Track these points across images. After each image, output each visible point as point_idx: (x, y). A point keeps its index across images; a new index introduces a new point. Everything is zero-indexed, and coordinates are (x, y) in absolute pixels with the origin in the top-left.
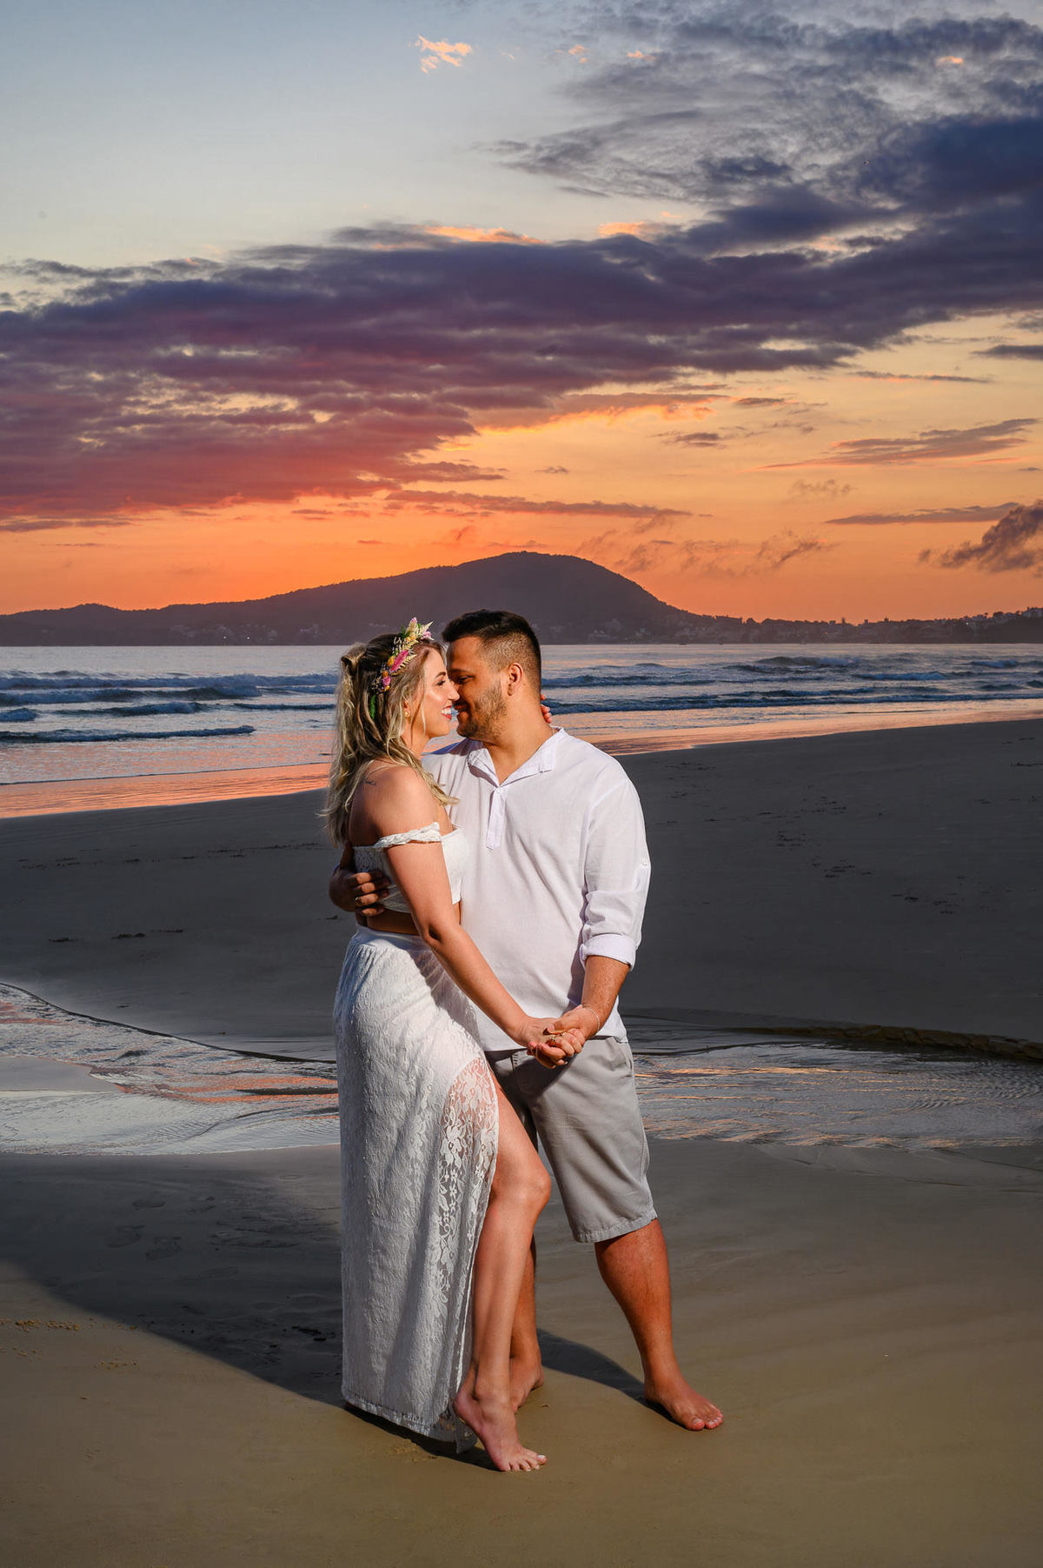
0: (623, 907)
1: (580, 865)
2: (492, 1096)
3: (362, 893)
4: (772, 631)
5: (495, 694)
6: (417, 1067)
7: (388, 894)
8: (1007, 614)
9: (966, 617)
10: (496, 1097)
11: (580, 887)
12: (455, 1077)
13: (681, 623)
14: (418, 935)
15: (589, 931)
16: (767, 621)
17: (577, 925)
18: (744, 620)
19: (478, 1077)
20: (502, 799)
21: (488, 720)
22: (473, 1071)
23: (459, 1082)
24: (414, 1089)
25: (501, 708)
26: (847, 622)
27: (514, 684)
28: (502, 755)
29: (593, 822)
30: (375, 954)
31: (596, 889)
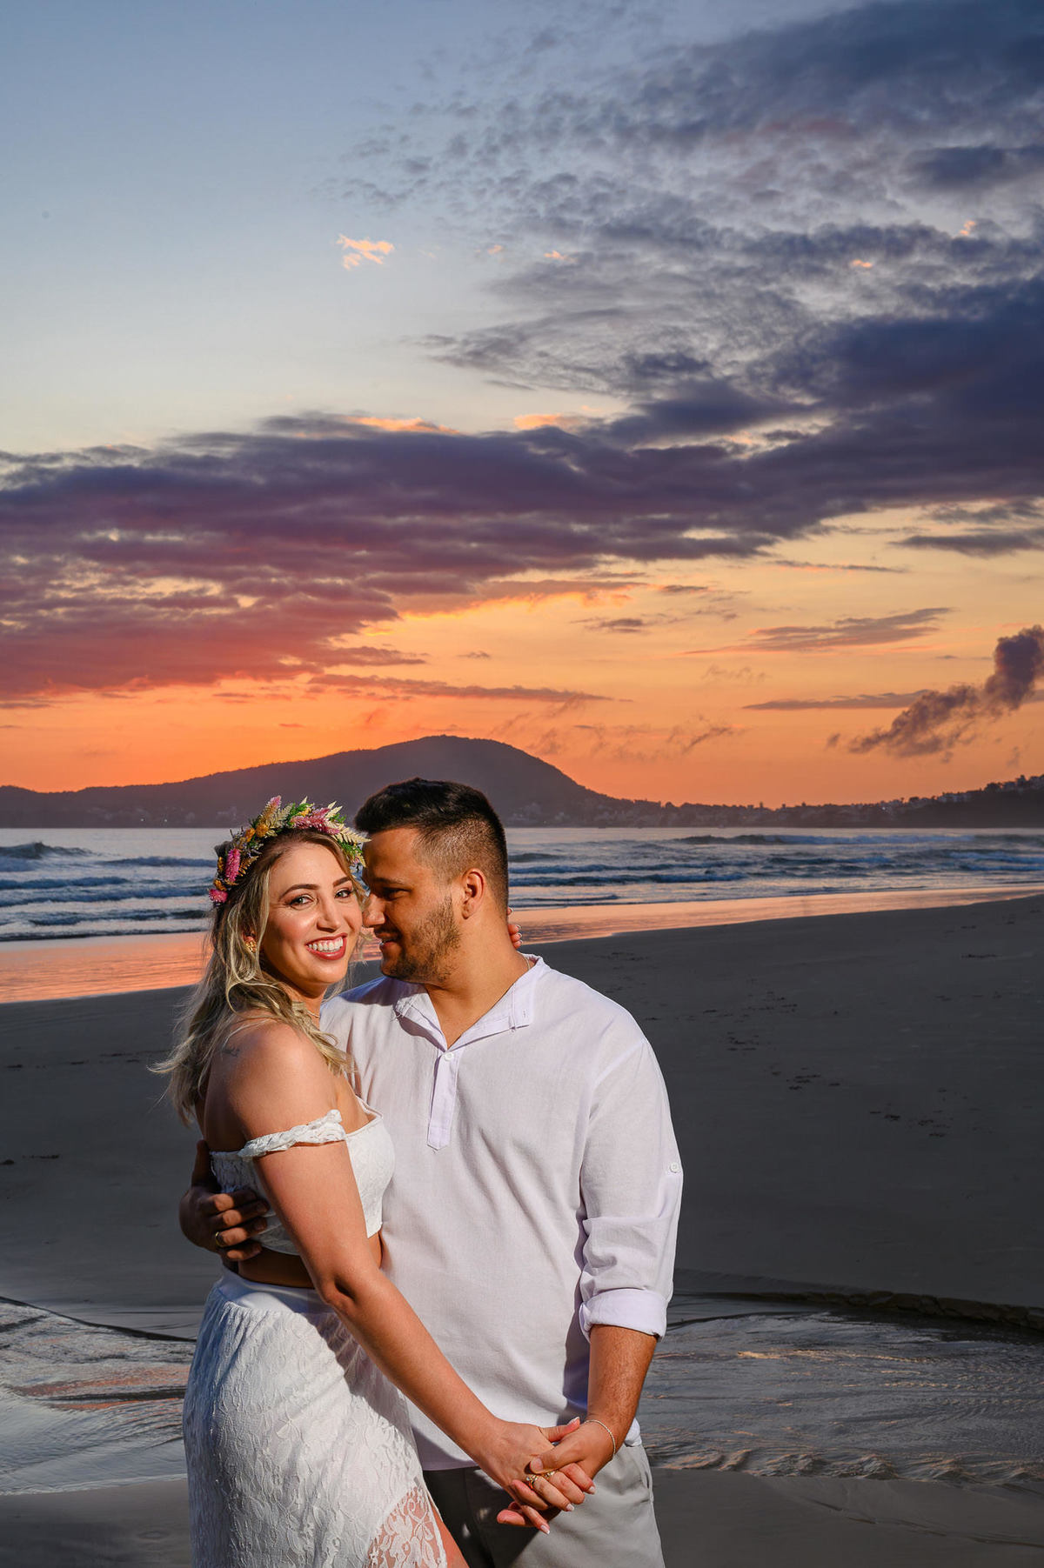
0: (643, 1242)
1: (573, 1173)
2: (437, 1555)
3: (224, 1227)
4: (689, 814)
5: (443, 918)
6: (315, 1508)
7: (266, 1226)
8: (923, 799)
9: (882, 802)
10: (443, 1556)
11: (574, 1208)
12: (378, 1527)
13: (600, 807)
14: (314, 1289)
15: (592, 1284)
16: (686, 805)
17: (571, 1273)
18: (663, 804)
19: (414, 1523)
20: (451, 1071)
21: (432, 957)
22: (406, 1513)
23: (385, 1533)
24: (311, 1544)
25: (452, 938)
26: (765, 806)
27: (472, 901)
28: (451, 1003)
29: (595, 1109)
30: (250, 1320)
31: (598, 1214)
